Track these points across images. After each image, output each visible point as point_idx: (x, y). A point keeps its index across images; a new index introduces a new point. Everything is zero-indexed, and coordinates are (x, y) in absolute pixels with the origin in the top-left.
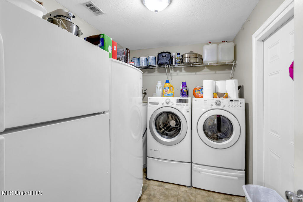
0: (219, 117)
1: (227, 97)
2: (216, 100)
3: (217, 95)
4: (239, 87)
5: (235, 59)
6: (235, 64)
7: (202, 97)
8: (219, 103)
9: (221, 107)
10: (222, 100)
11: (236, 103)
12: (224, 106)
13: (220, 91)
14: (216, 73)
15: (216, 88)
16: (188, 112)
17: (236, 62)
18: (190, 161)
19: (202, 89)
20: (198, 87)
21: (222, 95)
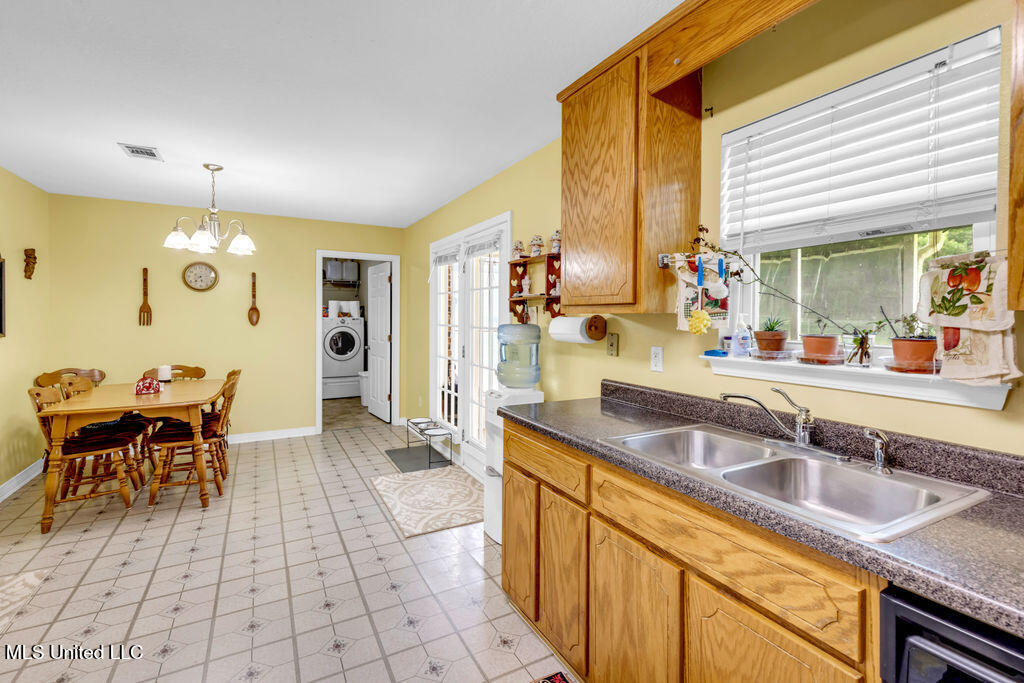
0: (343, 334)
1: (350, 316)
2: (340, 318)
3: (342, 314)
4: (361, 308)
5: (359, 279)
6: (359, 284)
8: (343, 322)
9: (345, 324)
10: (345, 318)
11: (357, 321)
12: (347, 324)
13: (345, 311)
14: (340, 290)
15: (340, 308)
17: (360, 281)
19: (328, 308)
21: (346, 315)
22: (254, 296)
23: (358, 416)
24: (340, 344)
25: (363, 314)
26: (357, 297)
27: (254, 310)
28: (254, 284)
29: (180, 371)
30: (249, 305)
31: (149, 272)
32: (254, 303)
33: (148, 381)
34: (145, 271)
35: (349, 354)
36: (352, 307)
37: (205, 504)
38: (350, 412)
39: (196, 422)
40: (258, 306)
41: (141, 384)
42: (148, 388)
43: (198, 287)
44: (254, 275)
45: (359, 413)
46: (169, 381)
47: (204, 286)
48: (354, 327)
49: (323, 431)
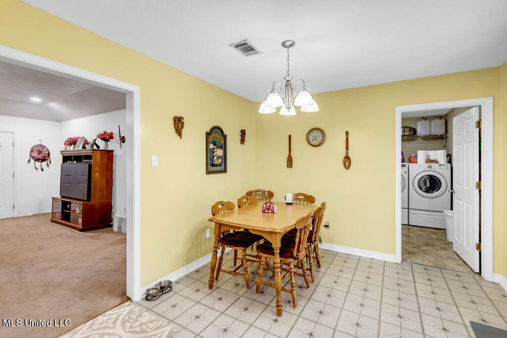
0: (431, 177)
1: (437, 162)
2: (428, 165)
3: (429, 161)
4: (448, 156)
5: (446, 132)
6: (446, 137)
7: (417, 163)
8: (430, 167)
9: (432, 169)
10: (433, 165)
11: (444, 167)
12: (435, 169)
13: (432, 158)
14: (429, 143)
15: (428, 156)
16: (406, 173)
17: (447, 135)
18: (407, 207)
19: (417, 157)
20: (413, 155)
21: (433, 161)
22: (347, 148)
23: (442, 253)
24: (428, 184)
25: (450, 162)
26: (444, 147)
27: (347, 158)
28: (347, 139)
29: (303, 197)
30: (344, 155)
31: (291, 137)
32: (347, 153)
33: (268, 204)
34: (290, 136)
35: (435, 193)
36: (440, 155)
37: (279, 314)
38: (433, 245)
39: (277, 244)
40: (350, 155)
41: (265, 206)
42: (268, 209)
43: (314, 144)
44: (347, 133)
45: (443, 249)
46: (291, 204)
47: (318, 143)
48: (441, 172)
49: (403, 260)
